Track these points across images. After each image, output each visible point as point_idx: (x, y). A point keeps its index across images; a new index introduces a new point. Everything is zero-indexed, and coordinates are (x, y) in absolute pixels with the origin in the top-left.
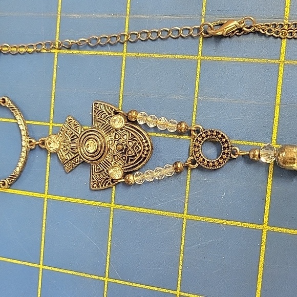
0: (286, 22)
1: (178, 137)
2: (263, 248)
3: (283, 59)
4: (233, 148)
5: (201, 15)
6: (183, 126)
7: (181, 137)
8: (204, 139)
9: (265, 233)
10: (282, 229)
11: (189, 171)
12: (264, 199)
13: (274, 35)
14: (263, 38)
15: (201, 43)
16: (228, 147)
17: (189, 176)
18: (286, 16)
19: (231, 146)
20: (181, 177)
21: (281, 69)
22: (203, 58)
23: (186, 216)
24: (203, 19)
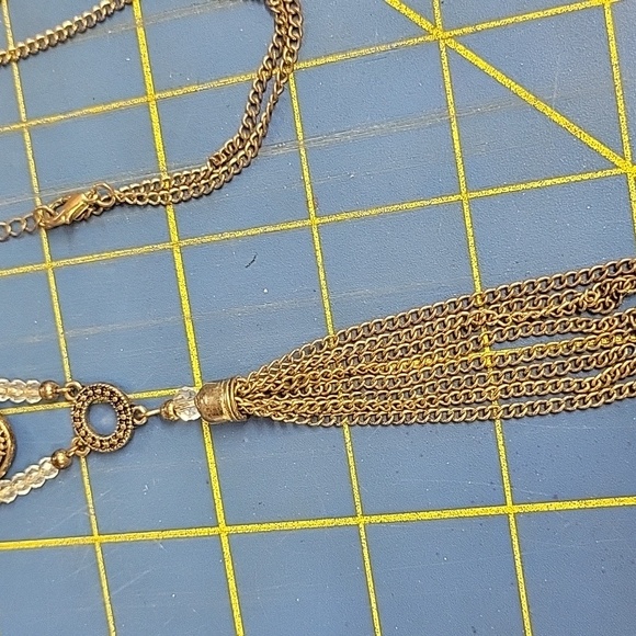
0: (165, 177)
1: (51, 406)
2: (229, 564)
3: (177, 239)
4: (134, 409)
5: (33, 193)
6: (49, 388)
7: (56, 405)
8: (86, 404)
9: (225, 540)
10: (250, 526)
11: (83, 460)
12: (209, 482)
13: (151, 202)
14: (137, 210)
15: (45, 241)
16: (125, 408)
17: (85, 470)
18: (162, 167)
19: (131, 406)
20: (73, 473)
21: (178, 256)
22: (54, 264)
23: (97, 539)
24: (38, 199)
